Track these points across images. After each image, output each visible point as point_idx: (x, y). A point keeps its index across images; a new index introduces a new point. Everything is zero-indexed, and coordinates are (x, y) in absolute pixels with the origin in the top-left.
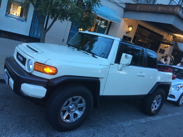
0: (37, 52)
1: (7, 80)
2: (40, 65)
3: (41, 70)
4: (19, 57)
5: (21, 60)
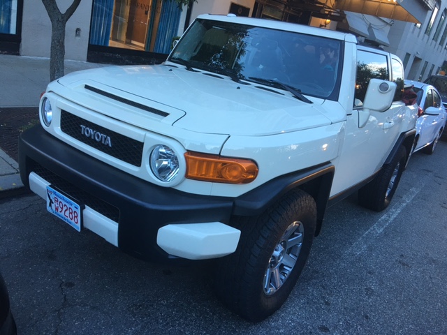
0: (165, 114)
1: (77, 217)
2: (204, 161)
3: (211, 175)
4: (82, 133)
5: (103, 142)
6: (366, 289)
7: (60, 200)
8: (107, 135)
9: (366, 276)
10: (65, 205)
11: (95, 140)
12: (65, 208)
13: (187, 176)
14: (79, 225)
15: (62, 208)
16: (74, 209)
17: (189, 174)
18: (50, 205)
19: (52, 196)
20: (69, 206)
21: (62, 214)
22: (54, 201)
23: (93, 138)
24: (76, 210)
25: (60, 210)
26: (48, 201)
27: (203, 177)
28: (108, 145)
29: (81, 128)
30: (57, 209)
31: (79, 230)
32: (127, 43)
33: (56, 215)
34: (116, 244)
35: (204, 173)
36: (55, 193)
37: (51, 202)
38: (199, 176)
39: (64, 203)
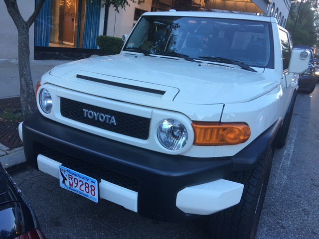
1: (94, 190)
2: (208, 128)
3: (214, 140)
4: (85, 116)
5: (108, 122)
6: (303, 210)
7: (74, 177)
8: (111, 115)
9: (298, 199)
10: (80, 181)
11: (99, 121)
12: (80, 184)
13: (195, 144)
14: (96, 197)
15: (77, 184)
16: (91, 184)
17: (197, 142)
18: (64, 182)
19: (66, 175)
20: (84, 181)
21: (78, 189)
22: (67, 178)
23: (96, 119)
24: (93, 184)
25: (74, 185)
26: (61, 179)
27: (208, 142)
28: (113, 124)
29: (84, 112)
30: (71, 185)
31: (97, 201)
32: (60, 43)
33: (70, 190)
34: (136, 210)
35: (208, 139)
36: (69, 171)
37: (65, 179)
38: (204, 142)
39: (79, 179)
